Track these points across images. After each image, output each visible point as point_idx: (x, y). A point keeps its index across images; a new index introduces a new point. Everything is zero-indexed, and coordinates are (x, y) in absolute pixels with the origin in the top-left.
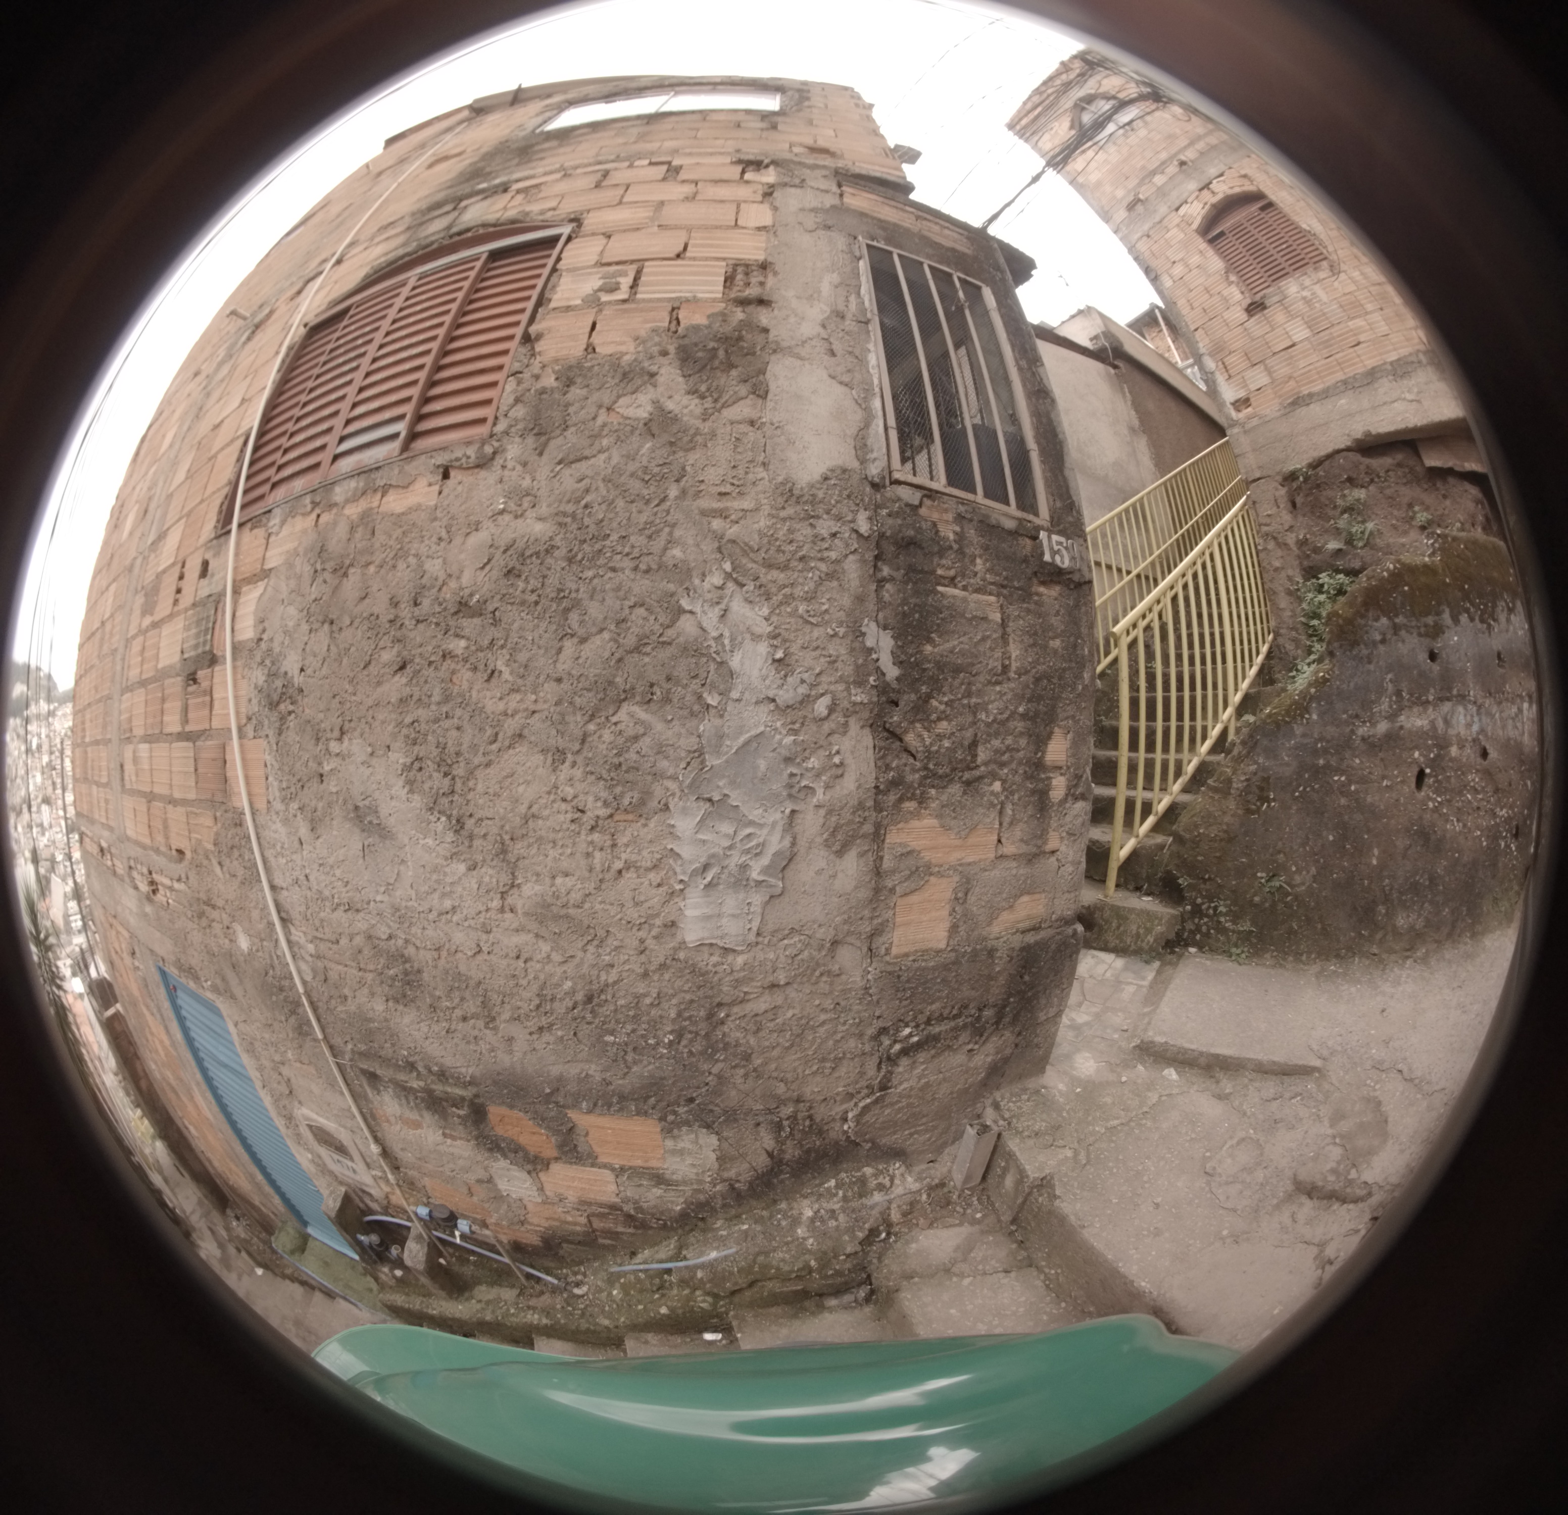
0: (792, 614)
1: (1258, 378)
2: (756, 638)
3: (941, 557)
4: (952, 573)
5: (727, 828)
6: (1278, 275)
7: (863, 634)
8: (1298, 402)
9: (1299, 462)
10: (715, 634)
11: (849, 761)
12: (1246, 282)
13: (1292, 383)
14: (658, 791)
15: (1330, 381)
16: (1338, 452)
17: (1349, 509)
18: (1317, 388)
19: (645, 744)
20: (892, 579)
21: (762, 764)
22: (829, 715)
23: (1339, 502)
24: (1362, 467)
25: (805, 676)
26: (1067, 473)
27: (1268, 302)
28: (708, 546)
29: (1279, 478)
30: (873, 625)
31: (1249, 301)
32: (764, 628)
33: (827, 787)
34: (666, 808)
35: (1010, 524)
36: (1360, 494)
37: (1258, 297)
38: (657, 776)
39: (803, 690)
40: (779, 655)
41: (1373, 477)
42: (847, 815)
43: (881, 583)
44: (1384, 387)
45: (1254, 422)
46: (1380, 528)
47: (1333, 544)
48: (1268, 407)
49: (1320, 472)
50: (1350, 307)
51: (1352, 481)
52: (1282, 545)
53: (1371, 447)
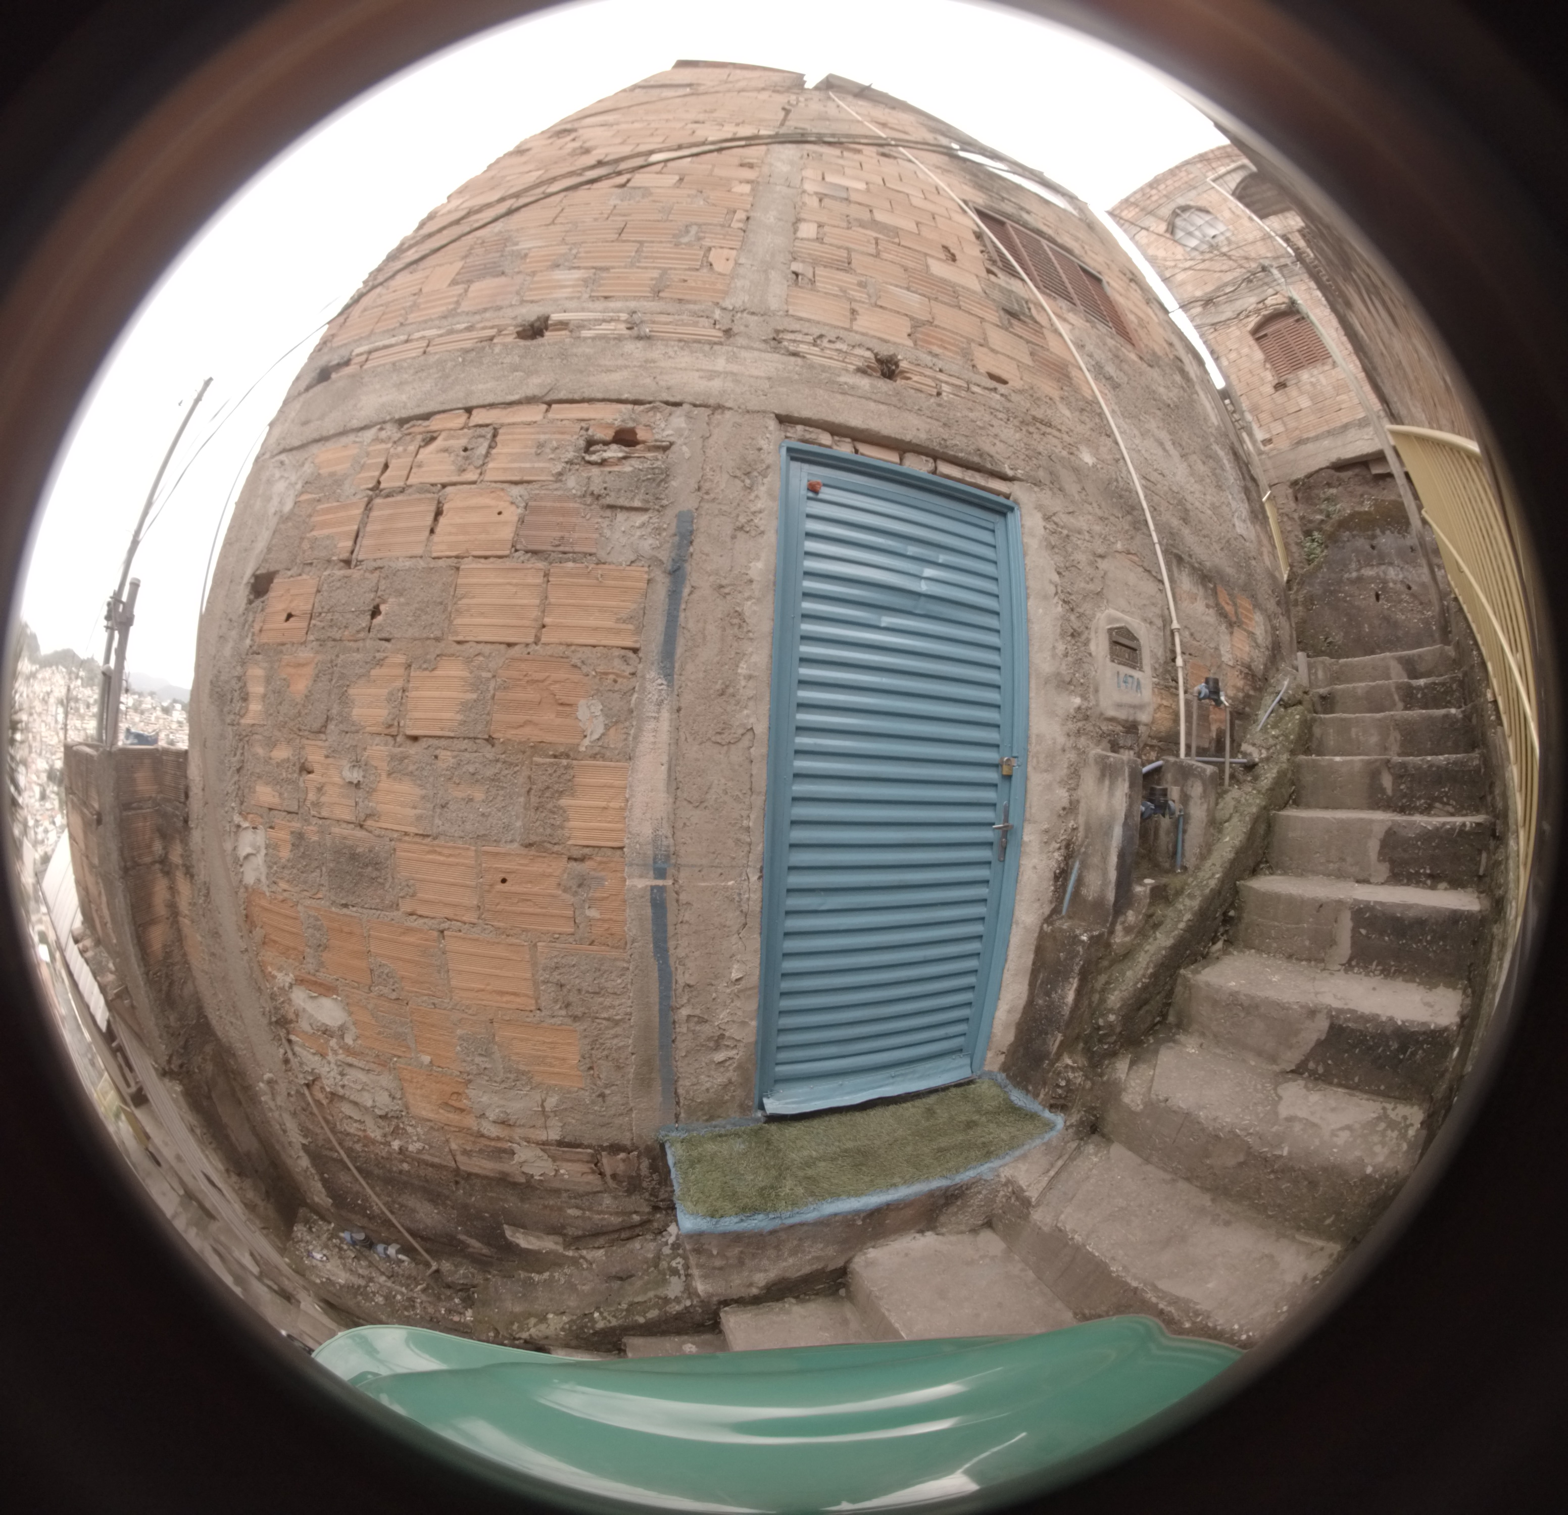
1: (1278, 428)
6: (1297, 366)
9: (1300, 474)
12: (1276, 369)
13: (1297, 432)
15: (1320, 430)
16: (1321, 469)
17: (1327, 499)
23: (1322, 496)
24: (1336, 477)
27: (1288, 384)
29: (1288, 484)
36: (1333, 491)
37: (1282, 379)
41: (1340, 482)
44: (1352, 433)
45: (1275, 452)
46: (1344, 507)
47: (1319, 517)
48: (1283, 444)
49: (1312, 480)
50: (1340, 388)
51: (1329, 485)
52: (1292, 519)
53: (1340, 466)
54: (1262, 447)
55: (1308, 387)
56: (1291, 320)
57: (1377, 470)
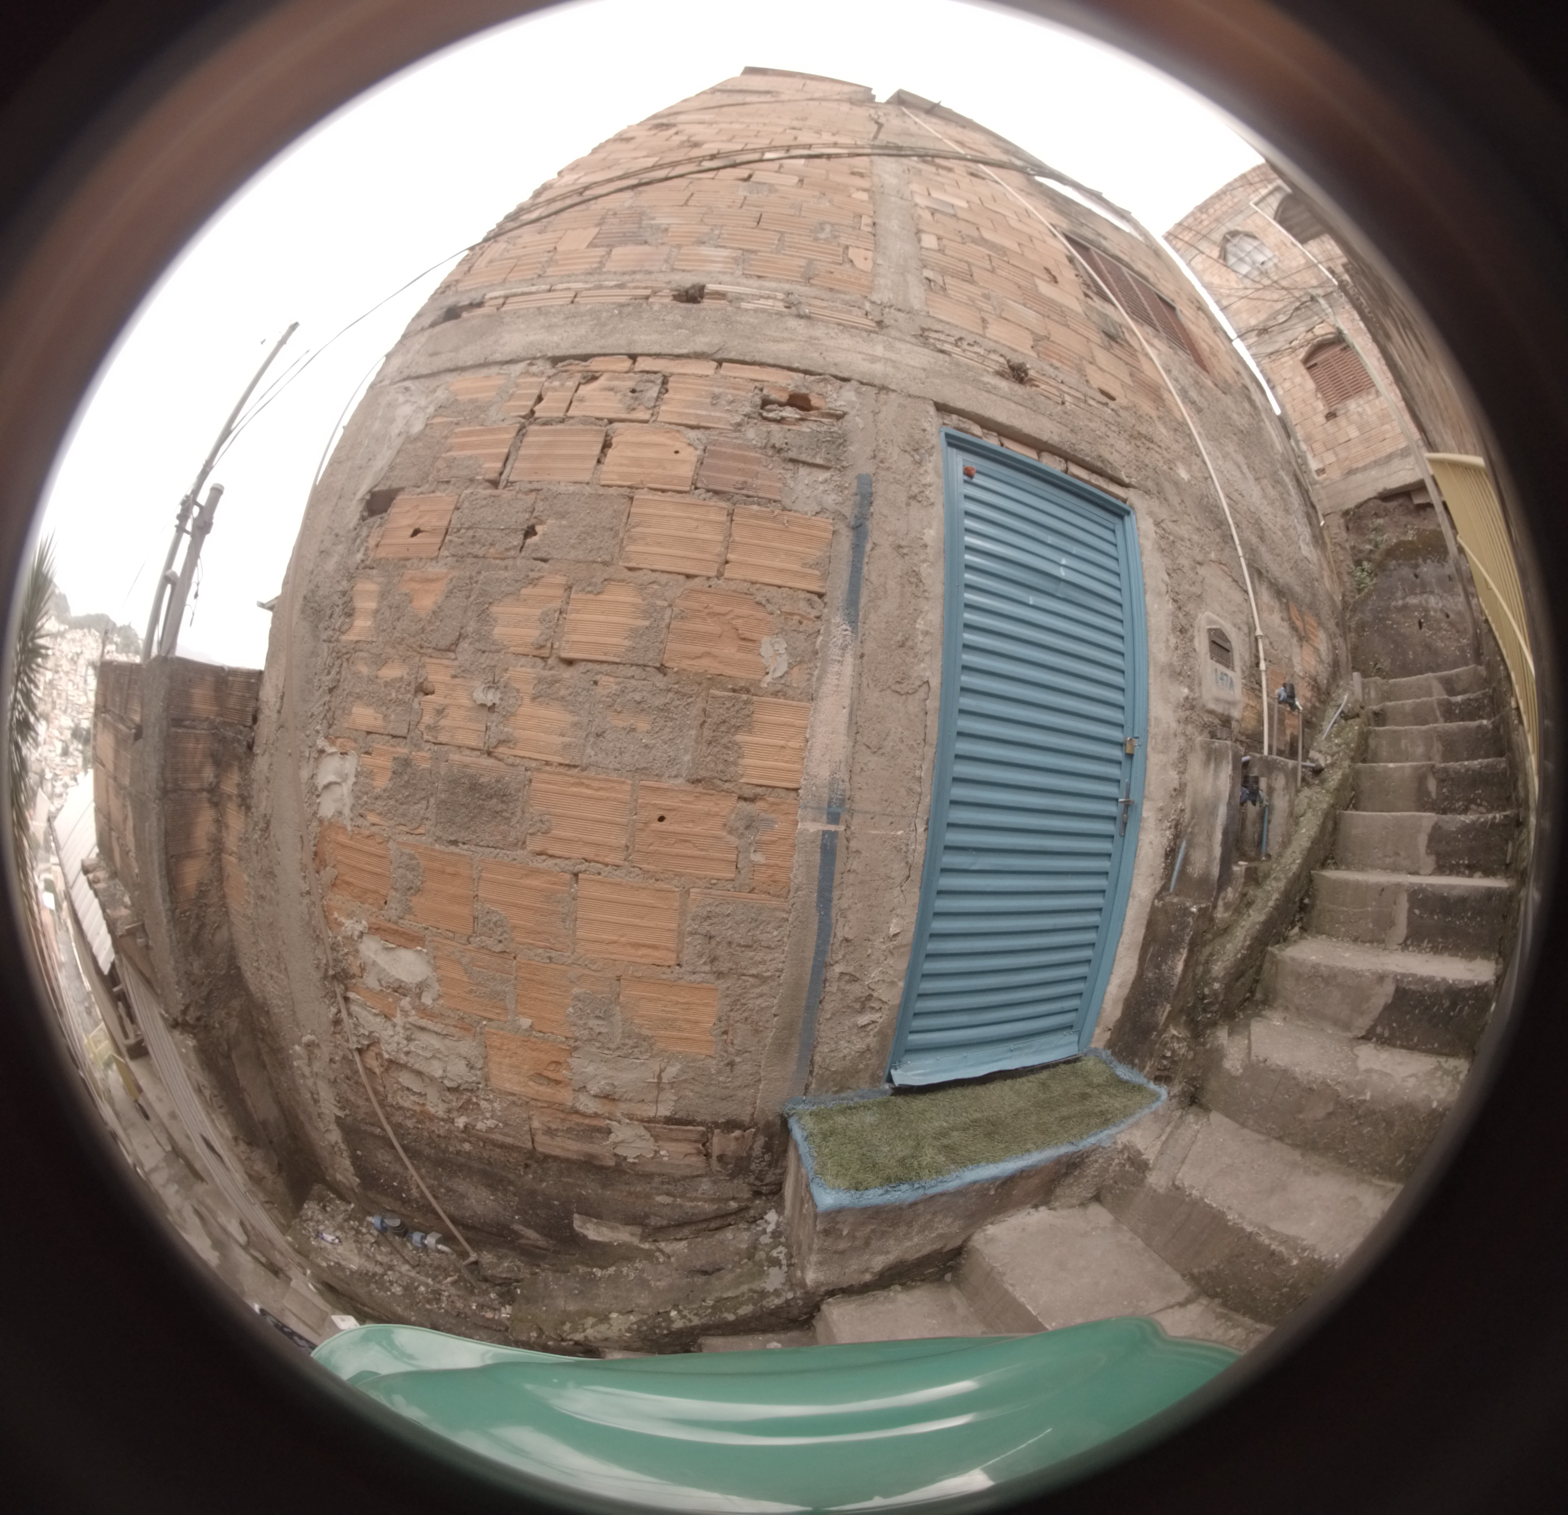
1: (1330, 458)
6: (1345, 396)
8: (1351, 472)
9: (1350, 504)
12: (1326, 398)
13: (1347, 462)
15: (1368, 461)
16: (1370, 499)
17: (1375, 529)
18: (1360, 465)
23: (1371, 526)
24: (1382, 507)
27: (1338, 413)
29: (1340, 513)
31: (1327, 412)
36: (1381, 521)
37: (1333, 409)
41: (1387, 513)
44: (1396, 463)
45: (1328, 482)
46: (1390, 537)
47: (1368, 547)
48: (1335, 474)
49: (1361, 510)
50: (1384, 418)
51: (1377, 515)
52: (1343, 548)
53: (1387, 496)
54: (1316, 477)
55: (1355, 417)
56: (1338, 349)
57: (1418, 500)
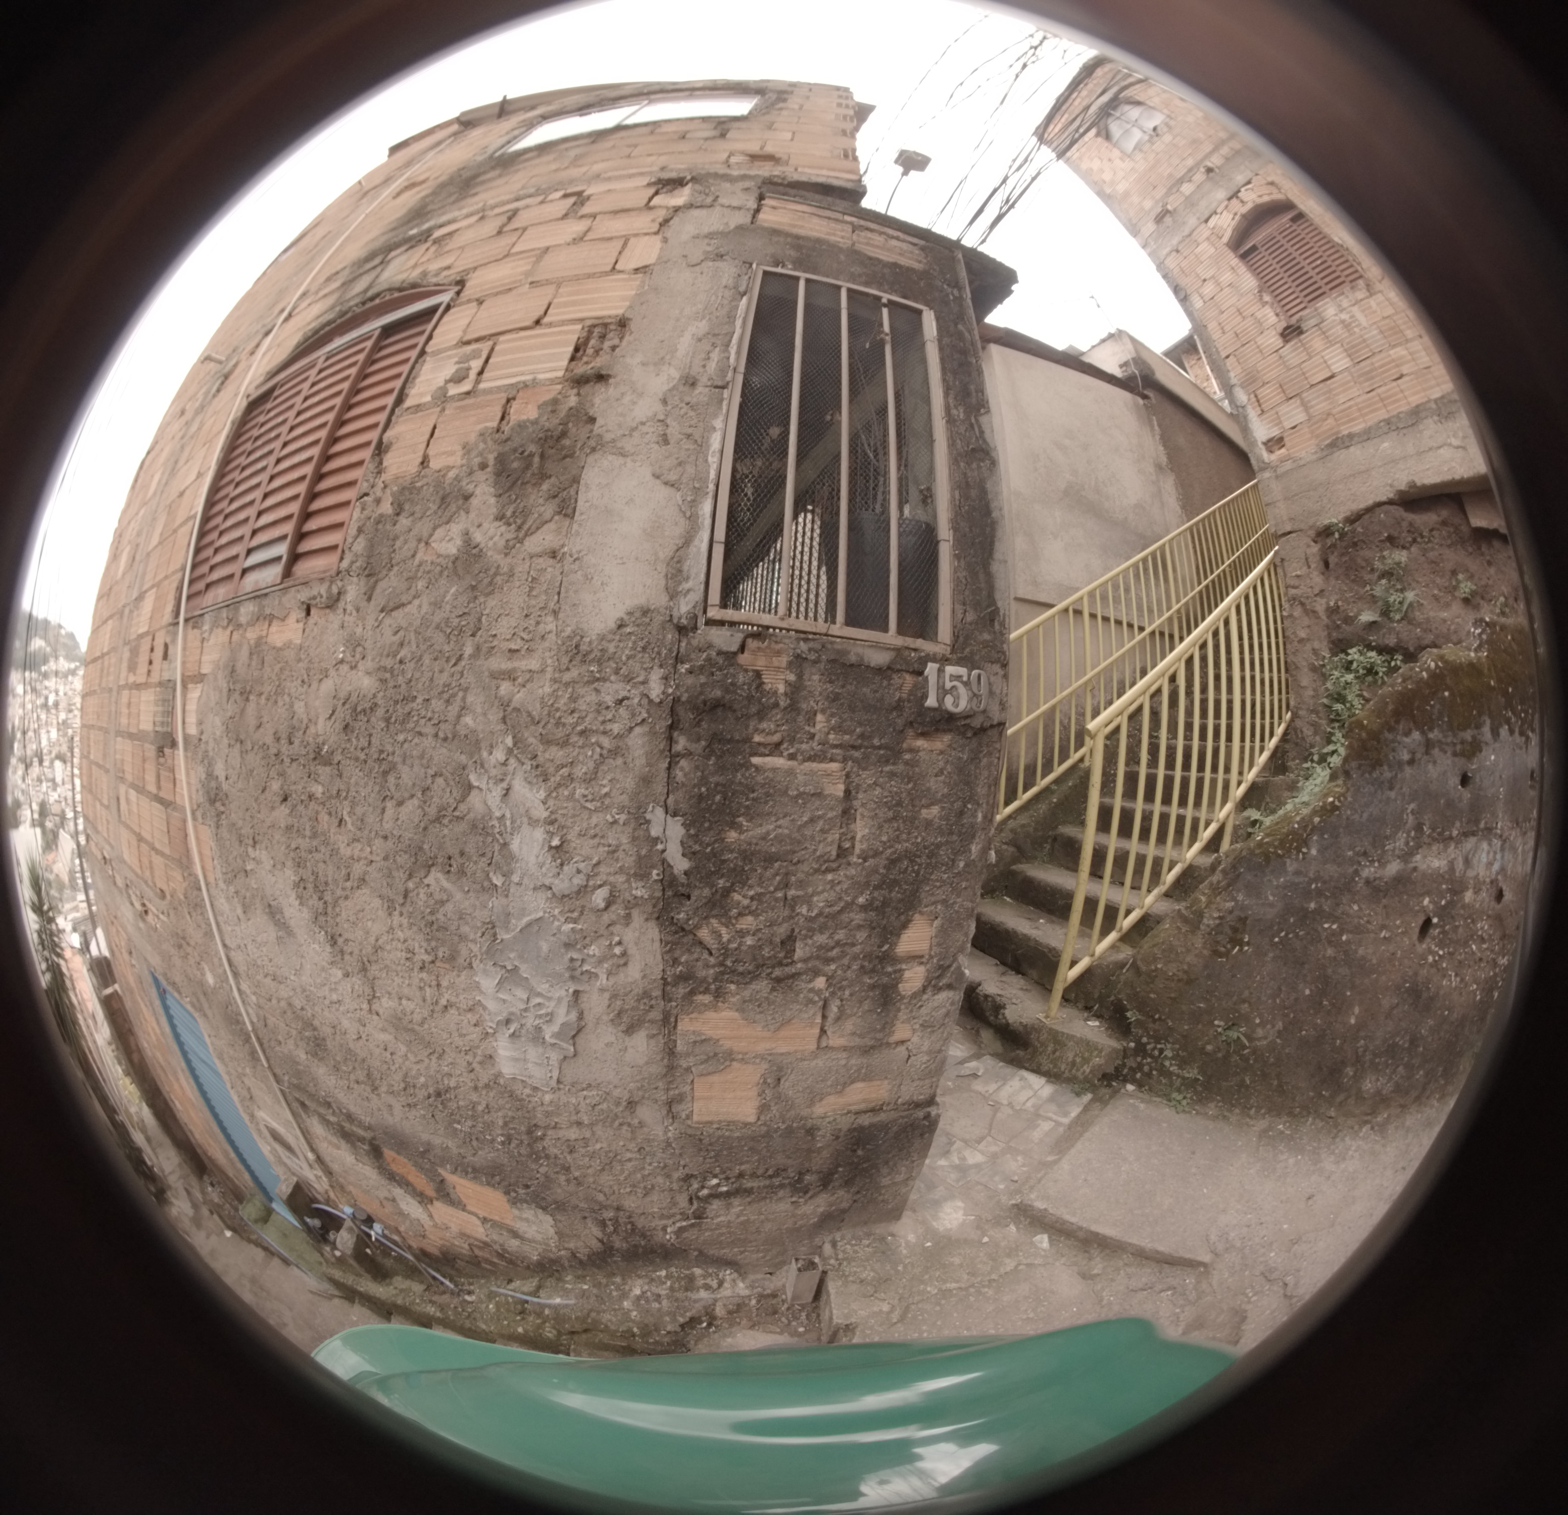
0: (571, 797)
1: (1294, 414)
2: (533, 822)
3: (761, 719)
4: (776, 738)
5: (522, 994)
7: (648, 822)
8: (1337, 443)
9: (1334, 516)
10: (498, 814)
11: (633, 950)
12: (1282, 303)
13: (1331, 422)
14: (464, 952)
15: (1372, 420)
16: (1378, 505)
17: (1387, 574)
18: (1357, 428)
19: (449, 907)
20: (688, 754)
21: (545, 947)
22: (606, 908)
23: (1377, 564)
24: (1405, 524)
25: (582, 866)
26: (995, 567)
27: (1304, 326)
28: (495, 715)
29: (1312, 533)
30: (660, 812)
31: (1284, 324)
32: (541, 813)
33: (609, 974)
34: (470, 966)
35: (879, 658)
36: (1400, 556)
37: (1294, 319)
38: (462, 938)
39: (578, 880)
40: (556, 842)
41: (1413, 536)
42: (631, 1002)
43: (673, 759)
45: (1288, 467)
47: (1367, 613)
48: (1303, 449)
49: (1359, 527)
51: (1393, 540)
55: (1338, 332)
